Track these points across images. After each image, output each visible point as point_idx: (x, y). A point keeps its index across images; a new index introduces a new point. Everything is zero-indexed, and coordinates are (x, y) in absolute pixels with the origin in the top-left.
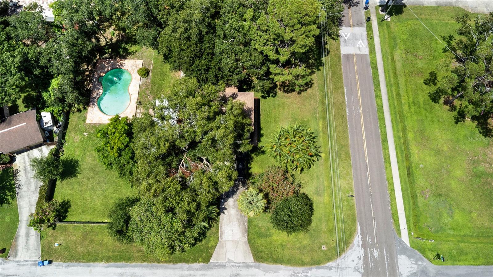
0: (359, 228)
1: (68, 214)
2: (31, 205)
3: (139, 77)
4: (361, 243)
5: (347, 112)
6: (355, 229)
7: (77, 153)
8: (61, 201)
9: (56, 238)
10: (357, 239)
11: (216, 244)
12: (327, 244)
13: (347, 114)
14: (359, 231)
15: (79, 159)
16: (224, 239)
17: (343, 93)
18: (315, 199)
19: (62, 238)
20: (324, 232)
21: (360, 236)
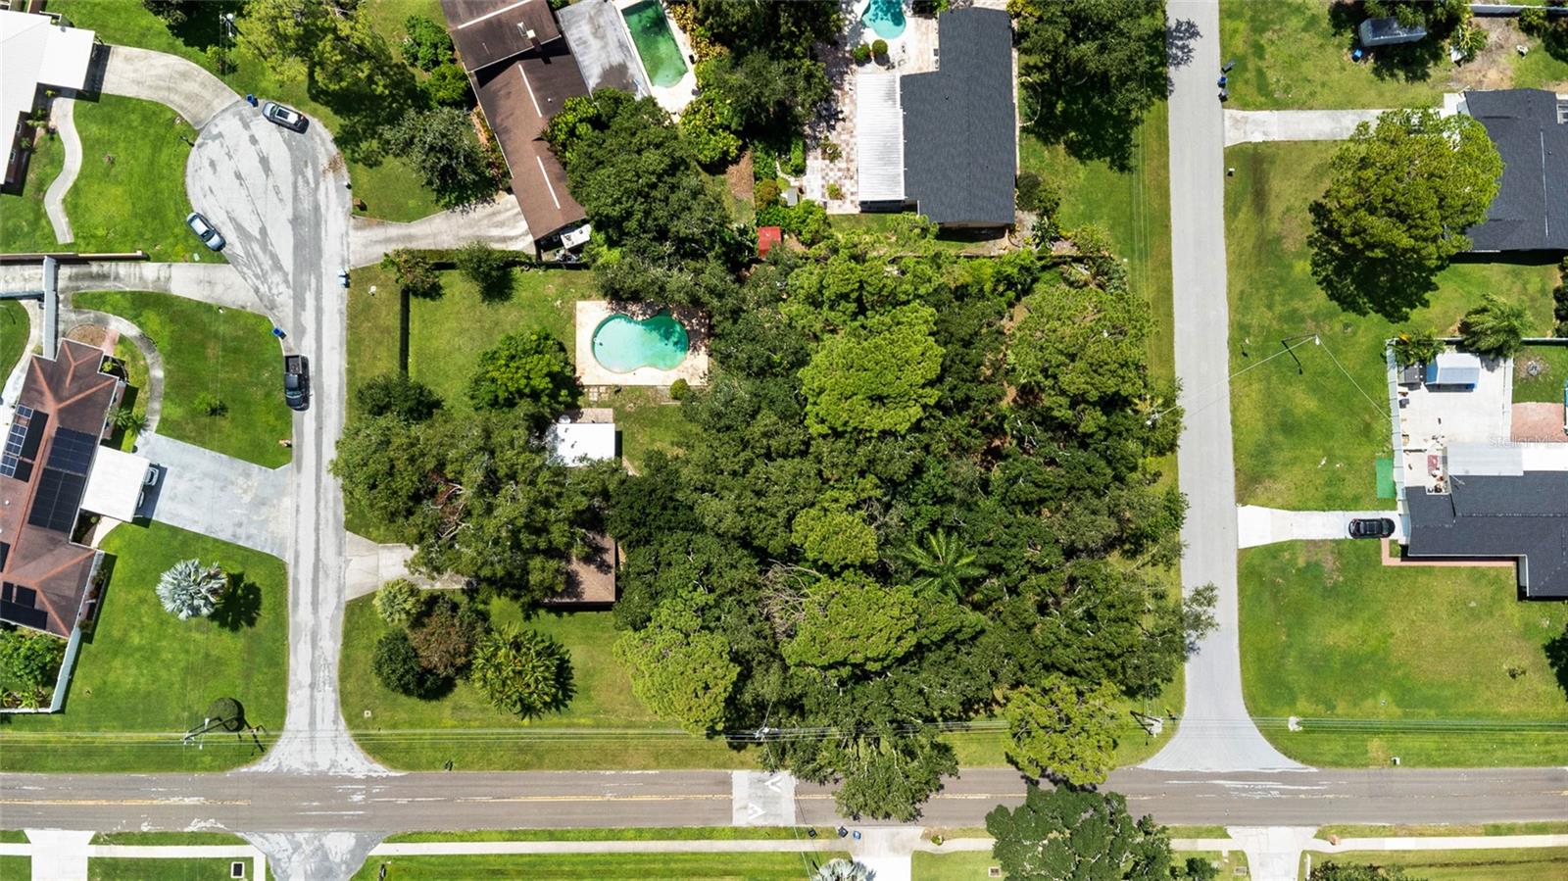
0: (398, 775)
1: (421, 299)
2: (435, 236)
3: (670, 383)
4: (375, 775)
5: (608, 773)
6: (395, 768)
7: (524, 294)
8: (441, 283)
9: (382, 286)
10: (380, 770)
11: (374, 540)
12: (374, 719)
13: (602, 772)
14: (393, 774)
15: (515, 300)
16: (380, 552)
17: (645, 768)
18: (446, 705)
19: (384, 295)
20: (392, 717)
21: (384, 775)
